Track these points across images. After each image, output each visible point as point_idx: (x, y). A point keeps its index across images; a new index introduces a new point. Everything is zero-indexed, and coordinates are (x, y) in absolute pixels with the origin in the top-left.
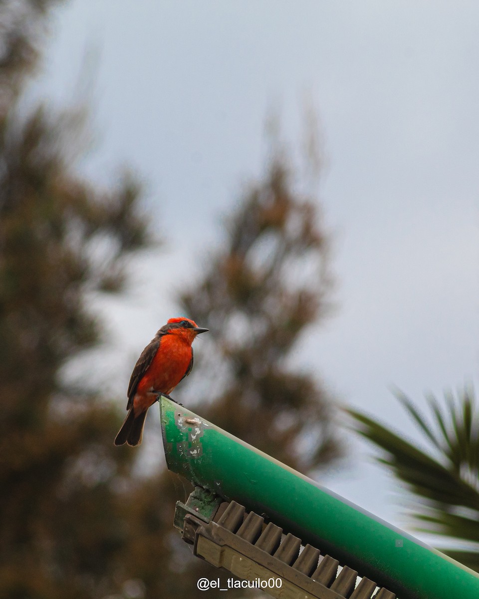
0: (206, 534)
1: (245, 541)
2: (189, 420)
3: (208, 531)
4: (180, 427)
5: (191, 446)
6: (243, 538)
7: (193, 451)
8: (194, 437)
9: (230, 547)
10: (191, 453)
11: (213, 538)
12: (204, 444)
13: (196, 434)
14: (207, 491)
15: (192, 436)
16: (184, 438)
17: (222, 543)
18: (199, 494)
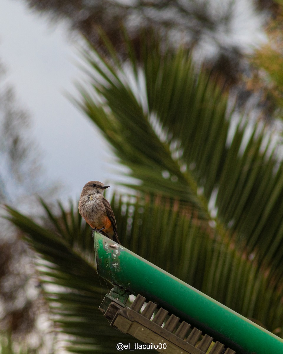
0: (123, 314)
1: (146, 318)
2: (112, 245)
3: (125, 312)
4: (107, 250)
5: (113, 261)
6: (145, 317)
7: (114, 264)
8: (115, 256)
9: (137, 322)
10: (113, 265)
11: (128, 317)
12: (121, 260)
13: (116, 253)
14: (122, 288)
15: (114, 255)
16: (109, 256)
17: (132, 320)
18: (116, 290)
